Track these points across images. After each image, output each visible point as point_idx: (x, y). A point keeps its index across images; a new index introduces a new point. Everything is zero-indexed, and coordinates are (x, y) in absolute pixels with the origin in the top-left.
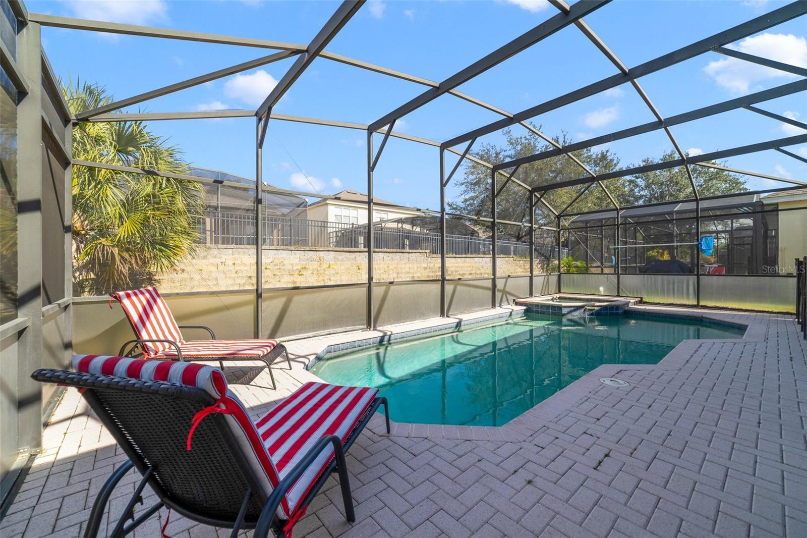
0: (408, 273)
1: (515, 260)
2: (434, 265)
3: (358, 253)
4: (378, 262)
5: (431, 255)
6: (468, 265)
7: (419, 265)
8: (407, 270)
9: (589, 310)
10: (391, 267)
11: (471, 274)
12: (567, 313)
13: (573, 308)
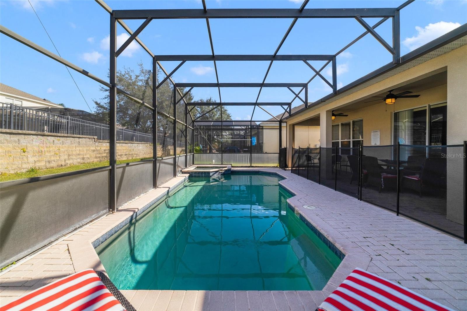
0: (79, 155)
1: (151, 146)
2: (101, 149)
3: (23, 136)
4: (48, 145)
5: (98, 141)
6: (124, 148)
7: (88, 148)
8: (78, 152)
9: (221, 172)
10: (61, 149)
11: (126, 154)
12: (212, 175)
13: (214, 172)
